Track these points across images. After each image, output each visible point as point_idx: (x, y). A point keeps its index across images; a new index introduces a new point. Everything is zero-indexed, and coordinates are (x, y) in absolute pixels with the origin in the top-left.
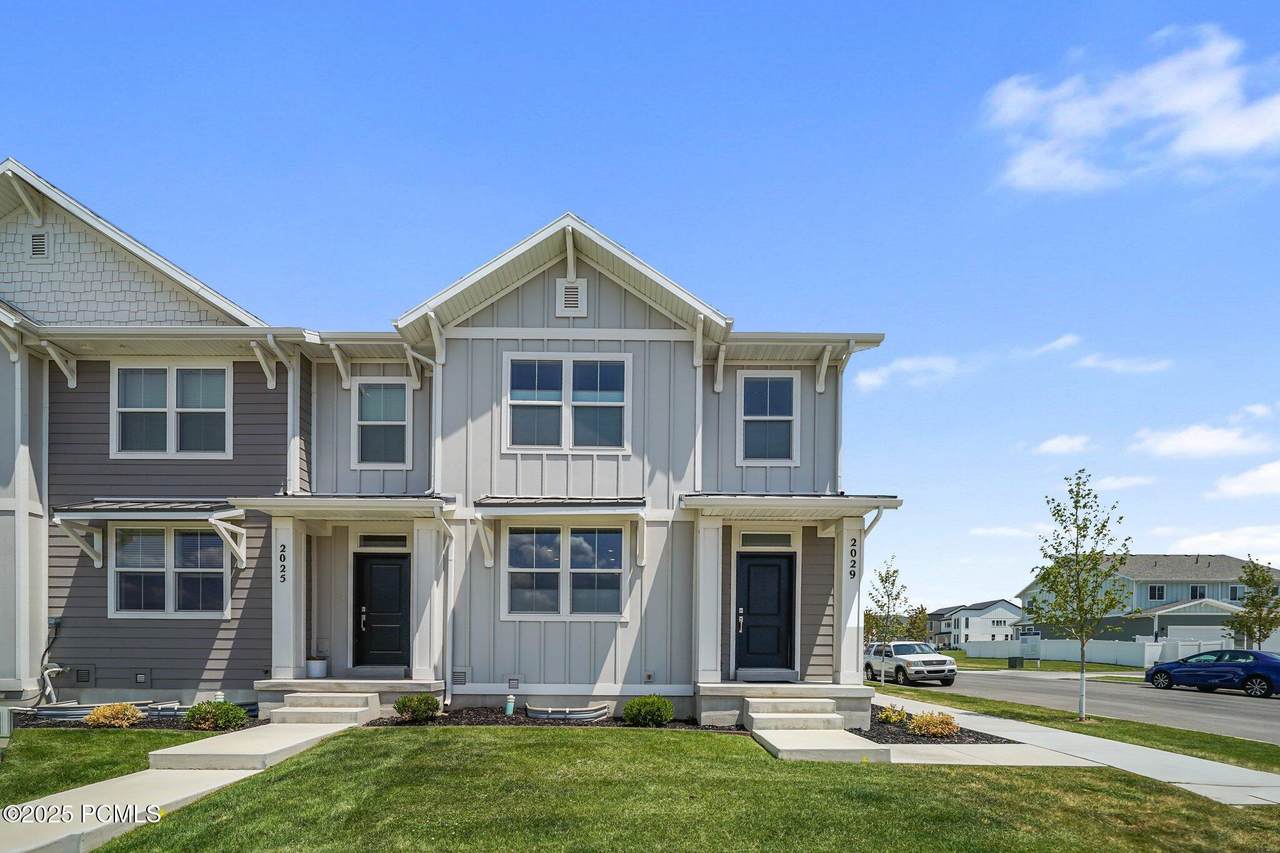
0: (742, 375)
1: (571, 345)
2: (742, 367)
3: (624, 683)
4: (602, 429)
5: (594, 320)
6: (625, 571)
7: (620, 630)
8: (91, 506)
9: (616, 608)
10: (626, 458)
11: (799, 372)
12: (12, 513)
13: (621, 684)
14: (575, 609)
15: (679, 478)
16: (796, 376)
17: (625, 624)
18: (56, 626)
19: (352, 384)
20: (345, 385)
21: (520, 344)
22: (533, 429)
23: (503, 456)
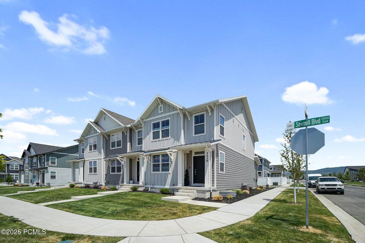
0: (194, 116)
1: (161, 118)
2: (194, 114)
3: (170, 186)
4: (166, 134)
5: (165, 112)
6: (170, 162)
7: (169, 175)
8: (109, 157)
9: (168, 171)
10: (170, 139)
11: (205, 112)
12: (101, 159)
13: (169, 186)
14: (162, 171)
15: (178, 141)
16: (205, 113)
17: (170, 174)
18: (106, 175)
19: (137, 131)
20: (136, 132)
21: (154, 120)
22: (156, 136)
23: (152, 142)
